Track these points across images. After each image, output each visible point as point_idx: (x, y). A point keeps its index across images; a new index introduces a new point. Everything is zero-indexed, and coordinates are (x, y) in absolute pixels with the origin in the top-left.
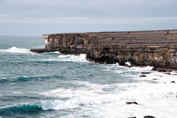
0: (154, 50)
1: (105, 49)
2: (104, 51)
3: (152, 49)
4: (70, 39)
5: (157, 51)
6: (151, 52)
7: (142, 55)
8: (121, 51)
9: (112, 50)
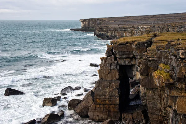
0: (126, 29)
1: (100, 29)
2: (100, 30)
3: (125, 29)
4: (94, 22)
5: (127, 30)
6: (124, 31)
7: (120, 33)
8: (109, 30)
9: (105, 30)
